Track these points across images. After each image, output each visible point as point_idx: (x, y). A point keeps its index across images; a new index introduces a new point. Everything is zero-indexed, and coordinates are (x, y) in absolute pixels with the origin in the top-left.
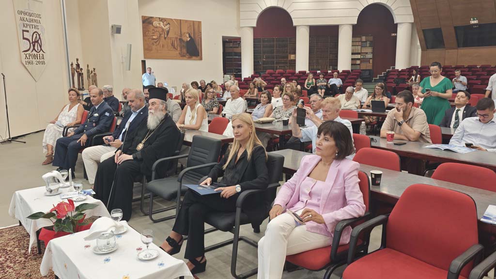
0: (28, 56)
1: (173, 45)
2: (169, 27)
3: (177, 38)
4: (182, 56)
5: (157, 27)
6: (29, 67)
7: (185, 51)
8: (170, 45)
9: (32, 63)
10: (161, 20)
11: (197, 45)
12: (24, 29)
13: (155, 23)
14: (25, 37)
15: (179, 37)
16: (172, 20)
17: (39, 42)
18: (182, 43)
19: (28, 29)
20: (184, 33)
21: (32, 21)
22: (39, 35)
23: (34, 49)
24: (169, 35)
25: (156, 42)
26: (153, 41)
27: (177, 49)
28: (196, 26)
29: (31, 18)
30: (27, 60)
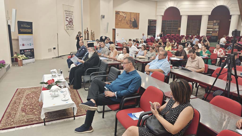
0: (67, 27)
1: (127, 23)
2: (126, 16)
3: (129, 20)
4: (130, 27)
5: (121, 15)
6: (68, 31)
7: (132, 25)
8: (126, 23)
9: (69, 29)
10: (123, 12)
11: (137, 23)
12: (67, 17)
13: (121, 14)
14: (67, 20)
15: (130, 20)
16: (127, 12)
17: (72, 22)
18: (131, 22)
19: (68, 17)
20: (132, 18)
21: (70, 14)
22: (72, 19)
23: (70, 24)
24: (126, 19)
25: (120, 22)
26: (119, 21)
27: (128, 25)
28: (137, 15)
29: (70, 13)
30: (67, 28)
